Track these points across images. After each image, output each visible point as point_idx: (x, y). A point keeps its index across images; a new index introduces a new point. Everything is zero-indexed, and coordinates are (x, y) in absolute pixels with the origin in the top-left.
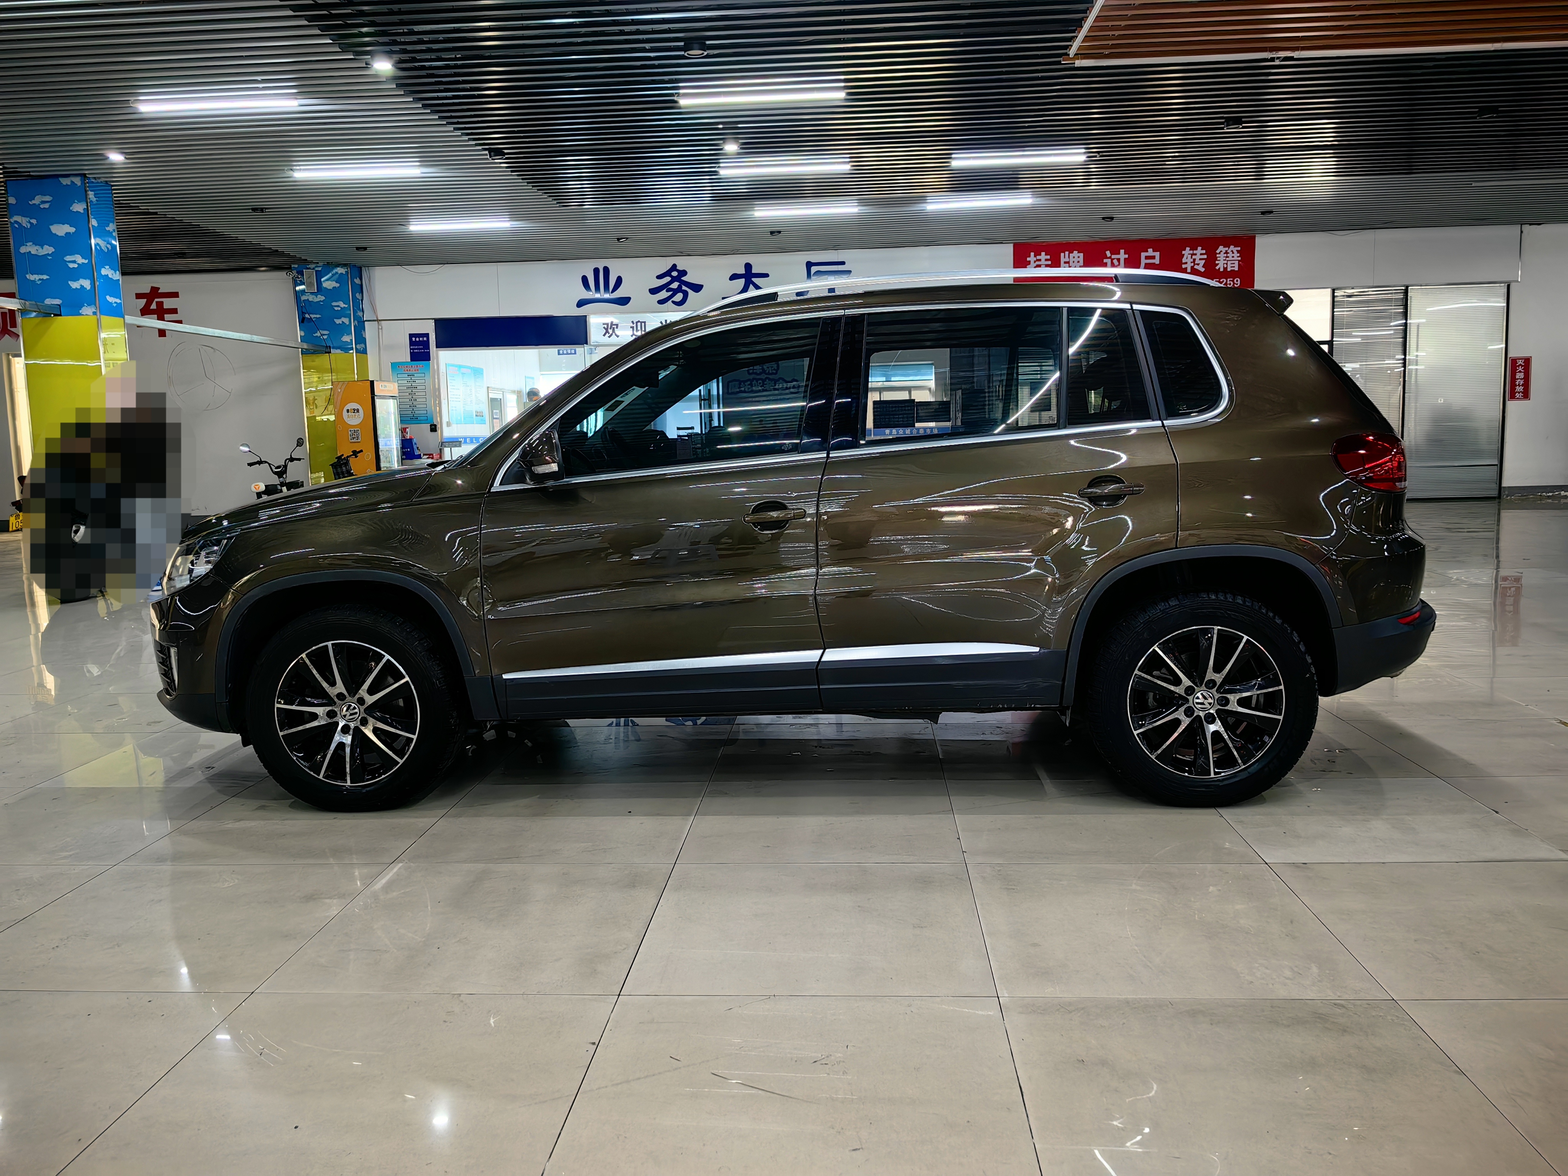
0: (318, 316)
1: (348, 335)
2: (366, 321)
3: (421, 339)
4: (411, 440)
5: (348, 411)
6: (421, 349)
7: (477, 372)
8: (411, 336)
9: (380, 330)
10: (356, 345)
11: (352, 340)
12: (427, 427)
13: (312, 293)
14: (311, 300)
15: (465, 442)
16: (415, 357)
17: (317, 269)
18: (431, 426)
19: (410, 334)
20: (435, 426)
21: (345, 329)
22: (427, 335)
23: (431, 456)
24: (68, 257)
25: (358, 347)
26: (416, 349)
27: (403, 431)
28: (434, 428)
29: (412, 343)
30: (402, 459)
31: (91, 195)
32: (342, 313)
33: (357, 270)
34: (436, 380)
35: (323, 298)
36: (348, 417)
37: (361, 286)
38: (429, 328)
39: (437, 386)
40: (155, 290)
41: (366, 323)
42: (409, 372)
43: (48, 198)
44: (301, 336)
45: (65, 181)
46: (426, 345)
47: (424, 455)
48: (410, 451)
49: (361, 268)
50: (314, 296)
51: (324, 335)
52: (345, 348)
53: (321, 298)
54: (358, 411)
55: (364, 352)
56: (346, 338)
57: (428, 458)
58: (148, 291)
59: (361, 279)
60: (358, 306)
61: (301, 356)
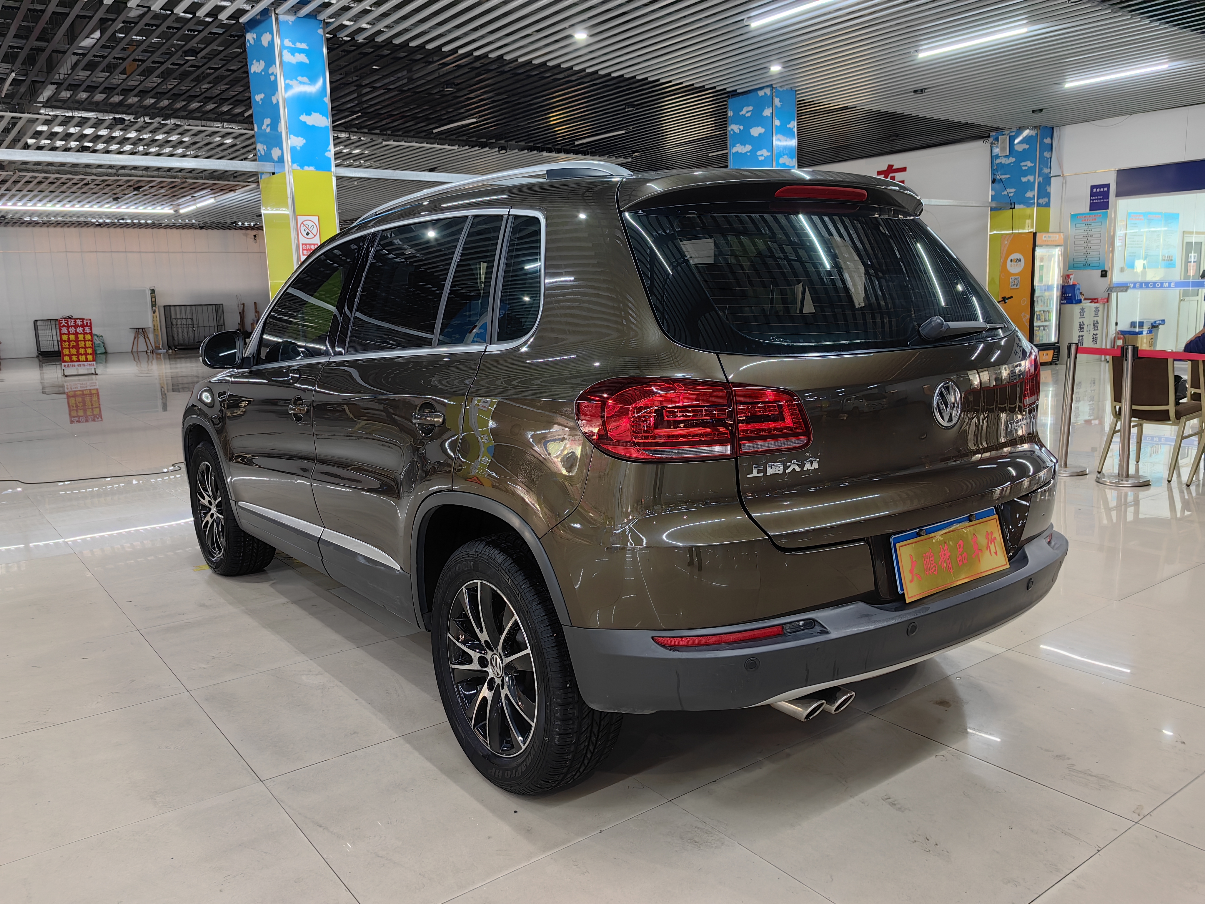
0: (1008, 176)
1: (1031, 190)
2: (1053, 176)
3: (1102, 190)
4: (1074, 286)
5: (1011, 261)
6: (1100, 199)
7: (1171, 218)
8: (1092, 187)
9: (1064, 184)
10: (1038, 199)
11: (1034, 196)
12: (1099, 272)
13: (1005, 156)
14: (1003, 162)
15: (1134, 287)
16: (1094, 207)
17: (1011, 134)
18: (1102, 271)
19: (1092, 186)
20: (1106, 272)
21: (1029, 186)
22: (1108, 186)
23: (1096, 301)
24: (759, 152)
25: (1041, 201)
26: (1096, 199)
27: (1066, 277)
28: (1104, 274)
29: (1092, 194)
30: (1061, 304)
31: (777, 101)
32: (1030, 171)
33: (1050, 131)
34: (1112, 228)
35: (1014, 160)
36: (1011, 266)
37: (1052, 145)
38: (1111, 180)
39: (1112, 234)
40: (890, 167)
41: (1052, 179)
42: (1086, 222)
43: (751, 108)
44: (992, 195)
45: (761, 93)
46: (1106, 195)
47: (1085, 299)
48: (1071, 296)
49: (1053, 128)
50: (1006, 159)
51: (1010, 193)
52: (1028, 203)
53: (1012, 160)
54: (1020, 260)
55: (1048, 205)
56: (1029, 194)
57: (1091, 302)
58: (885, 168)
59: (1052, 138)
60: (1046, 163)
61: (989, 213)
